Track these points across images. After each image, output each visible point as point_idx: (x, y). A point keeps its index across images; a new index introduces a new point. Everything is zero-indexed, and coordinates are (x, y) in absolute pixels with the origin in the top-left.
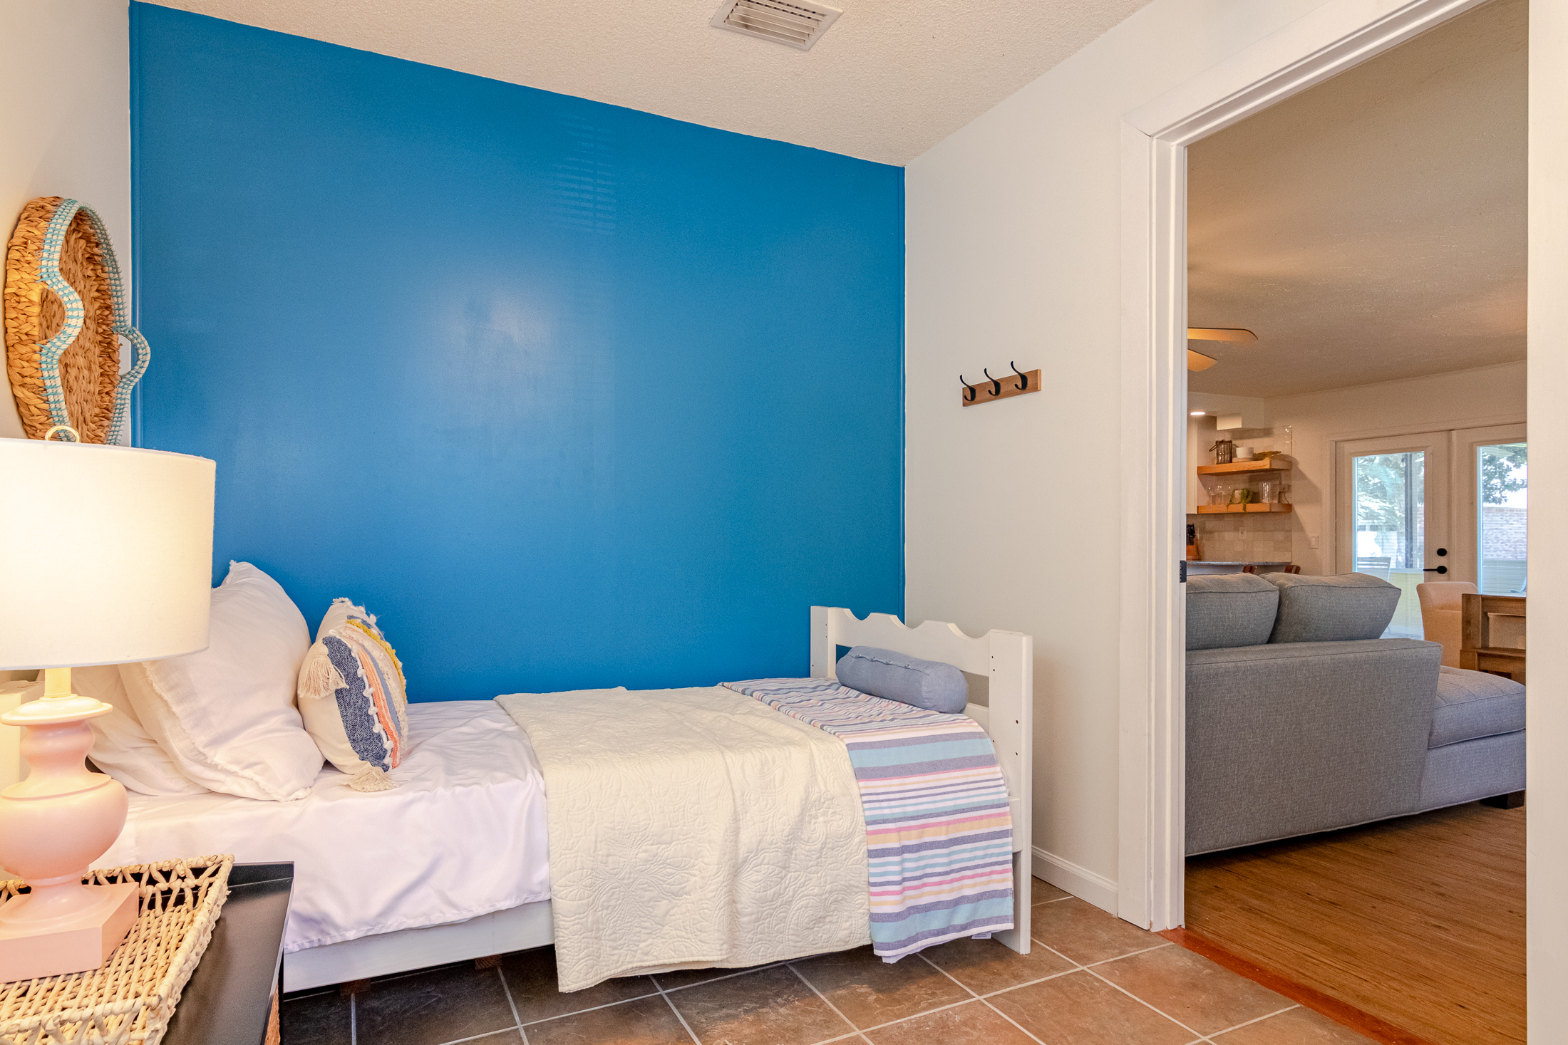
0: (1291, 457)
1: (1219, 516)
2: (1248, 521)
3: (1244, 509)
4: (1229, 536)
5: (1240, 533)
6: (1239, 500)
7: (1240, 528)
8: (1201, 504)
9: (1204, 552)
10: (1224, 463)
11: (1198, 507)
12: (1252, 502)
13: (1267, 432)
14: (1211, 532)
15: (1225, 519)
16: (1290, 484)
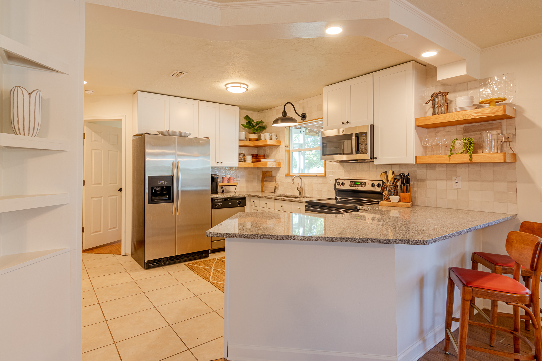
0: (515, 105)
1: (431, 166)
2: (462, 172)
3: (471, 159)
4: (442, 184)
5: (453, 182)
6: (461, 151)
7: (454, 178)
8: (418, 155)
9: (415, 198)
10: (442, 113)
11: (416, 157)
12: (475, 152)
13: (484, 83)
14: (423, 181)
15: (437, 169)
16: (514, 133)
